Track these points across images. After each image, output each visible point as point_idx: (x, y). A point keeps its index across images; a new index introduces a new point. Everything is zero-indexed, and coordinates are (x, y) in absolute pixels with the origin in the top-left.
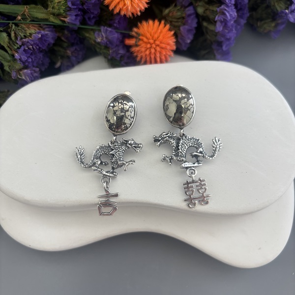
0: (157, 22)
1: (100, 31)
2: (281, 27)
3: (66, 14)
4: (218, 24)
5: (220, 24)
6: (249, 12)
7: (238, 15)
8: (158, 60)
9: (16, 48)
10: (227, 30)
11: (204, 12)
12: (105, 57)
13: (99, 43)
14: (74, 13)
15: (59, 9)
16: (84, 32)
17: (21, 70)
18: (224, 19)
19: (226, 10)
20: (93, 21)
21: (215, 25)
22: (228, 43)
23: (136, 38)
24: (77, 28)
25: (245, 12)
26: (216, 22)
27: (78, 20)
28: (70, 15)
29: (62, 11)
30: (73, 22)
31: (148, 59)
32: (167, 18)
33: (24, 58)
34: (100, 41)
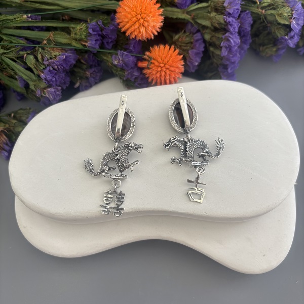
0: (167, 47)
1: (117, 54)
2: (282, 52)
3: (87, 39)
4: (224, 50)
5: (225, 49)
6: (252, 38)
7: (241, 41)
8: (168, 82)
9: (42, 68)
10: (232, 54)
11: (211, 39)
12: (121, 78)
13: (115, 66)
14: (94, 38)
15: (81, 35)
16: (102, 56)
17: (45, 88)
18: (229, 45)
19: (230, 37)
20: (111, 45)
21: (221, 50)
22: (232, 66)
23: (148, 61)
24: (96, 52)
25: (248, 38)
26: (221, 47)
27: (97, 45)
28: (90, 40)
29: (83, 37)
30: (93, 46)
31: (159, 81)
32: (177, 43)
33: (49, 77)
34: (117, 63)
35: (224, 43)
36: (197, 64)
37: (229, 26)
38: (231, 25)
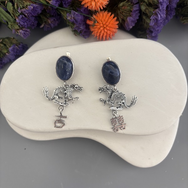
5: (153, 21)
9: (17, 15)
10: (157, 25)
12: (71, 28)
16: (60, 11)
17: (18, 30)
18: (156, 19)
19: (159, 13)
20: (68, 5)
21: (150, 21)
24: (56, 8)
27: (57, 4)
30: (54, 5)
33: (22, 23)
34: (69, 19)
35: (153, 17)
36: (131, 27)
37: (160, 5)
38: (161, 5)
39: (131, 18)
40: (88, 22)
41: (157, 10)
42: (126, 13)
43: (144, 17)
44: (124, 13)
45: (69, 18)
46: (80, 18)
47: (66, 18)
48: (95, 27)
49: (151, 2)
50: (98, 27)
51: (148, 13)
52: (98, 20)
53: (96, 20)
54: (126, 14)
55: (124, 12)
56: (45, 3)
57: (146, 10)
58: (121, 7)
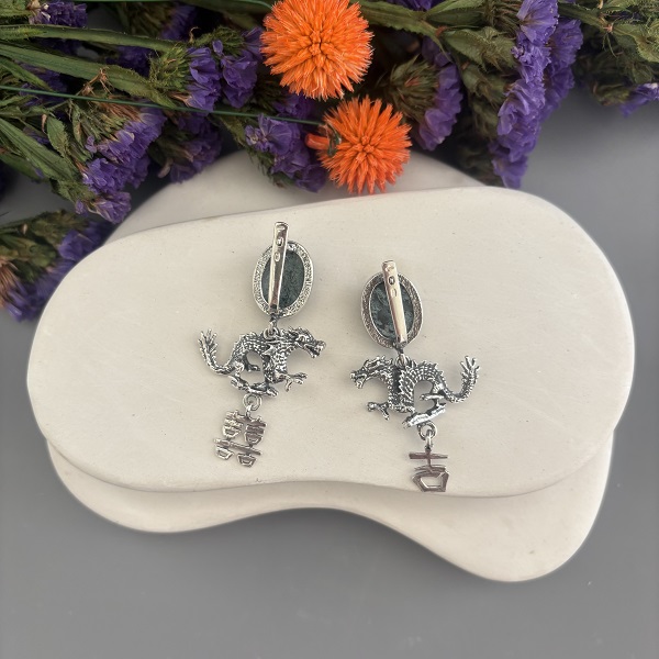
0: (378, 103)
3: (187, 90)
5: (509, 119)
9: (84, 159)
10: (522, 131)
13: (252, 146)
15: (172, 80)
16: (221, 119)
17: (93, 200)
19: (522, 93)
23: (331, 137)
26: (500, 117)
27: (212, 105)
28: (194, 91)
29: (178, 84)
30: (201, 107)
33: (101, 181)
34: (254, 143)
35: (506, 107)
36: (441, 140)
37: (524, 72)
39: (437, 113)
40: (312, 142)
41: (516, 85)
42: (418, 98)
43: (477, 108)
44: (411, 99)
45: (253, 141)
46: (288, 134)
47: (245, 142)
48: (338, 155)
49: (496, 63)
50: (348, 154)
51: (488, 96)
52: (345, 132)
53: (339, 133)
54: (419, 101)
55: (413, 97)
56: (172, 106)
57: (481, 87)
58: (398, 80)
